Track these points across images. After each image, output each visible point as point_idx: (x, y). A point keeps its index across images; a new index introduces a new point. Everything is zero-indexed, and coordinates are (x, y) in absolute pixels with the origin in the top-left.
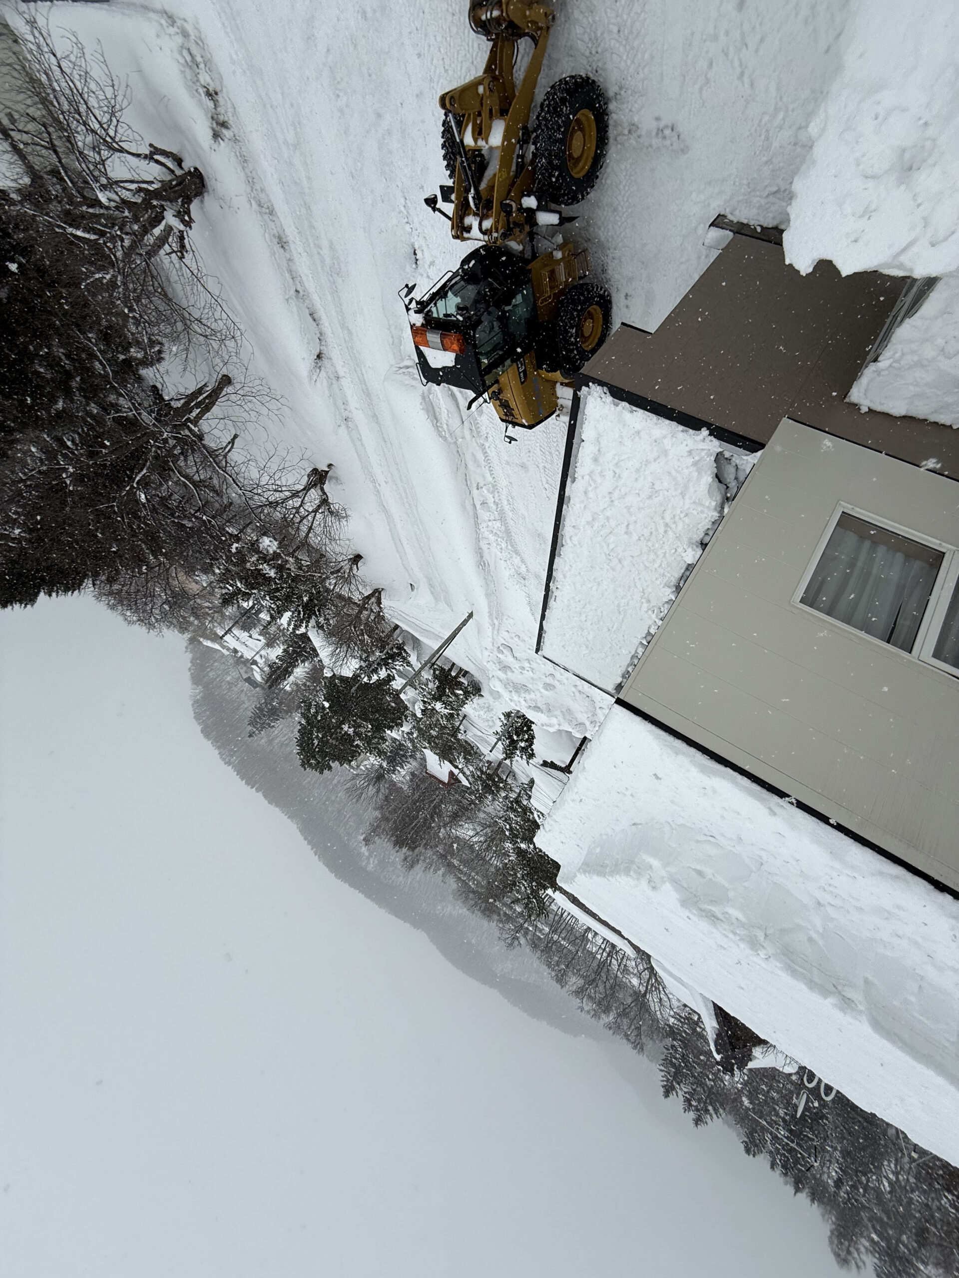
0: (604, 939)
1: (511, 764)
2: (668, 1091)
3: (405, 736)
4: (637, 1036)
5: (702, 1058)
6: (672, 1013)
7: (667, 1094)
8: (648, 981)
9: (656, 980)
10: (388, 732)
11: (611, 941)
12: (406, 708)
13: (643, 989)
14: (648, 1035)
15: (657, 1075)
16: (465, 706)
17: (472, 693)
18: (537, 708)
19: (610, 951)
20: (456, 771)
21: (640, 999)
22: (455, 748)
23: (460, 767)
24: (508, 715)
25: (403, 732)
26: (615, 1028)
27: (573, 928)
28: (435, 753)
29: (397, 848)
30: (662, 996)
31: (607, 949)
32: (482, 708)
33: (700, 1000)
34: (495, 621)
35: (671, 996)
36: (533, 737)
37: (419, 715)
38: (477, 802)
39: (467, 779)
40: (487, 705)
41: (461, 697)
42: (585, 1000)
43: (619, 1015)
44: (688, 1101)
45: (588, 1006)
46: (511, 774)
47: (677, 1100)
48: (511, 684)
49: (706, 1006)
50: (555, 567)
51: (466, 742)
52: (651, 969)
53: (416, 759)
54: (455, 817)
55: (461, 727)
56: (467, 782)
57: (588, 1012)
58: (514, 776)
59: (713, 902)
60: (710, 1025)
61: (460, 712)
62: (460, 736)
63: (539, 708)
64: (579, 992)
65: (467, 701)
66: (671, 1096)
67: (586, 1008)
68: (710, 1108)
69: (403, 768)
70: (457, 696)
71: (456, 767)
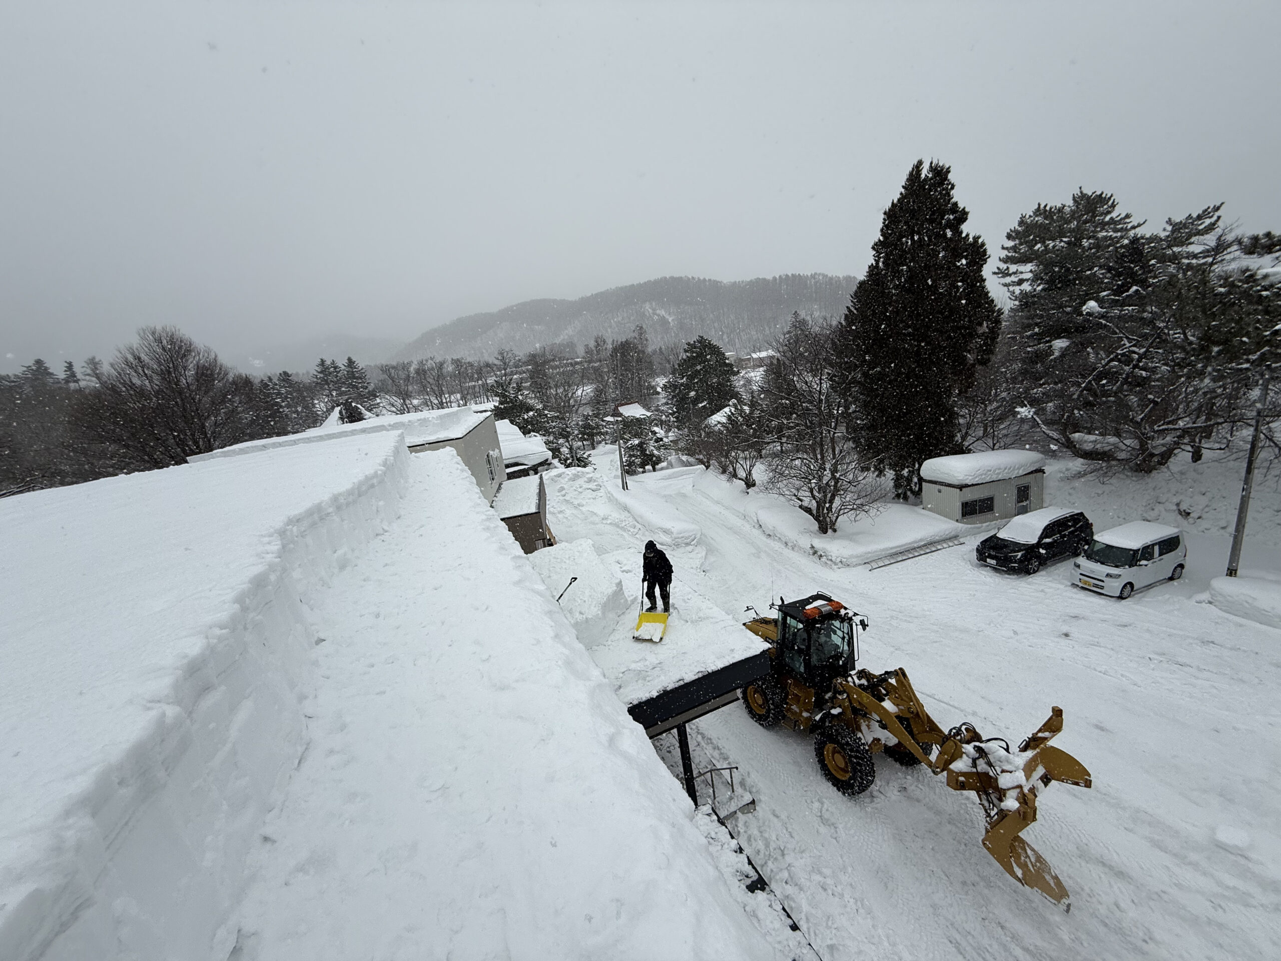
2: (351, 362)
4: (390, 374)
7: (350, 360)
14: (384, 380)
15: (361, 363)
21: (405, 396)
23: (615, 424)
26: (405, 366)
30: (394, 408)
31: (445, 404)
35: (390, 412)
42: (434, 365)
43: (409, 375)
44: (335, 368)
47: (342, 363)
54: (601, 393)
64: (441, 366)
66: (347, 362)
68: (321, 376)
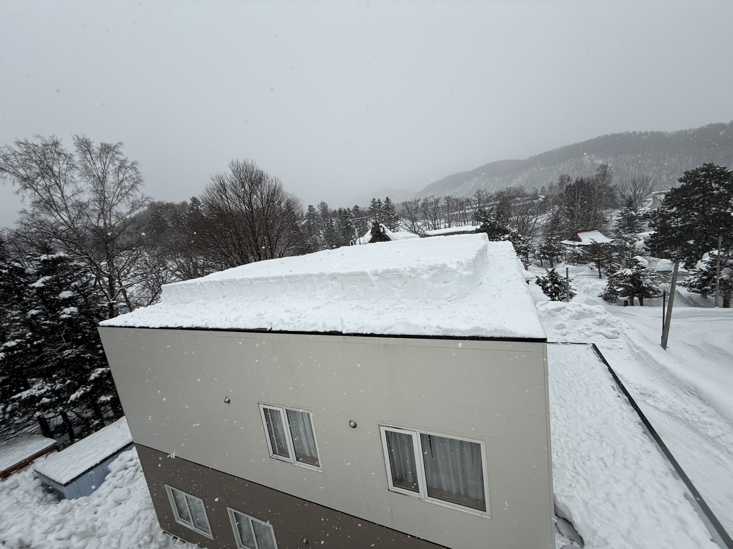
0: (440, 229)
1: (547, 270)
2: (388, 200)
3: (635, 239)
4: (407, 207)
5: (383, 220)
6: (400, 225)
7: (387, 198)
8: (415, 229)
9: (412, 231)
10: (652, 232)
11: (438, 230)
12: (653, 255)
13: (415, 223)
14: (404, 210)
15: (394, 201)
16: (607, 284)
17: (609, 294)
18: (559, 310)
19: (435, 226)
20: (577, 243)
21: (414, 220)
22: (590, 255)
23: (577, 248)
24: (572, 295)
25: (640, 240)
26: (416, 202)
27: (456, 221)
28: (603, 243)
29: (579, 180)
30: (407, 227)
31: (437, 226)
32: (593, 289)
33: (396, 237)
34: (638, 351)
35: (404, 230)
36: (545, 292)
37: (639, 258)
38: (550, 238)
39: (565, 244)
40: (591, 293)
41: (615, 287)
42: (433, 201)
43: (417, 208)
44: (379, 203)
45: (431, 200)
46: (541, 265)
47: (383, 200)
48: (588, 315)
49: (393, 237)
50: (636, 413)
51: (585, 263)
52: (416, 233)
53: (613, 231)
54: (555, 221)
55: (597, 270)
56: (564, 243)
57: (429, 198)
58: (538, 265)
59: (435, 274)
60: (389, 233)
61: (608, 278)
62: (593, 264)
63: (557, 311)
64: (437, 201)
65: (608, 287)
66: (386, 199)
67: (431, 198)
68: (372, 207)
69: (616, 220)
70: (620, 286)
71: (579, 246)
